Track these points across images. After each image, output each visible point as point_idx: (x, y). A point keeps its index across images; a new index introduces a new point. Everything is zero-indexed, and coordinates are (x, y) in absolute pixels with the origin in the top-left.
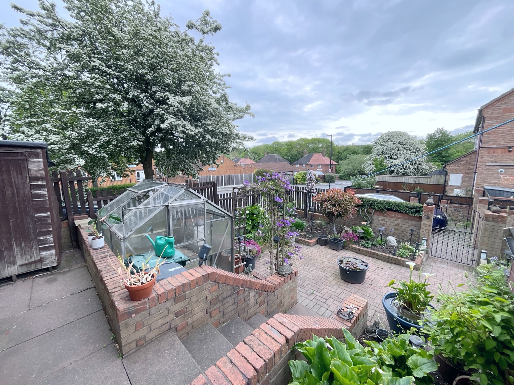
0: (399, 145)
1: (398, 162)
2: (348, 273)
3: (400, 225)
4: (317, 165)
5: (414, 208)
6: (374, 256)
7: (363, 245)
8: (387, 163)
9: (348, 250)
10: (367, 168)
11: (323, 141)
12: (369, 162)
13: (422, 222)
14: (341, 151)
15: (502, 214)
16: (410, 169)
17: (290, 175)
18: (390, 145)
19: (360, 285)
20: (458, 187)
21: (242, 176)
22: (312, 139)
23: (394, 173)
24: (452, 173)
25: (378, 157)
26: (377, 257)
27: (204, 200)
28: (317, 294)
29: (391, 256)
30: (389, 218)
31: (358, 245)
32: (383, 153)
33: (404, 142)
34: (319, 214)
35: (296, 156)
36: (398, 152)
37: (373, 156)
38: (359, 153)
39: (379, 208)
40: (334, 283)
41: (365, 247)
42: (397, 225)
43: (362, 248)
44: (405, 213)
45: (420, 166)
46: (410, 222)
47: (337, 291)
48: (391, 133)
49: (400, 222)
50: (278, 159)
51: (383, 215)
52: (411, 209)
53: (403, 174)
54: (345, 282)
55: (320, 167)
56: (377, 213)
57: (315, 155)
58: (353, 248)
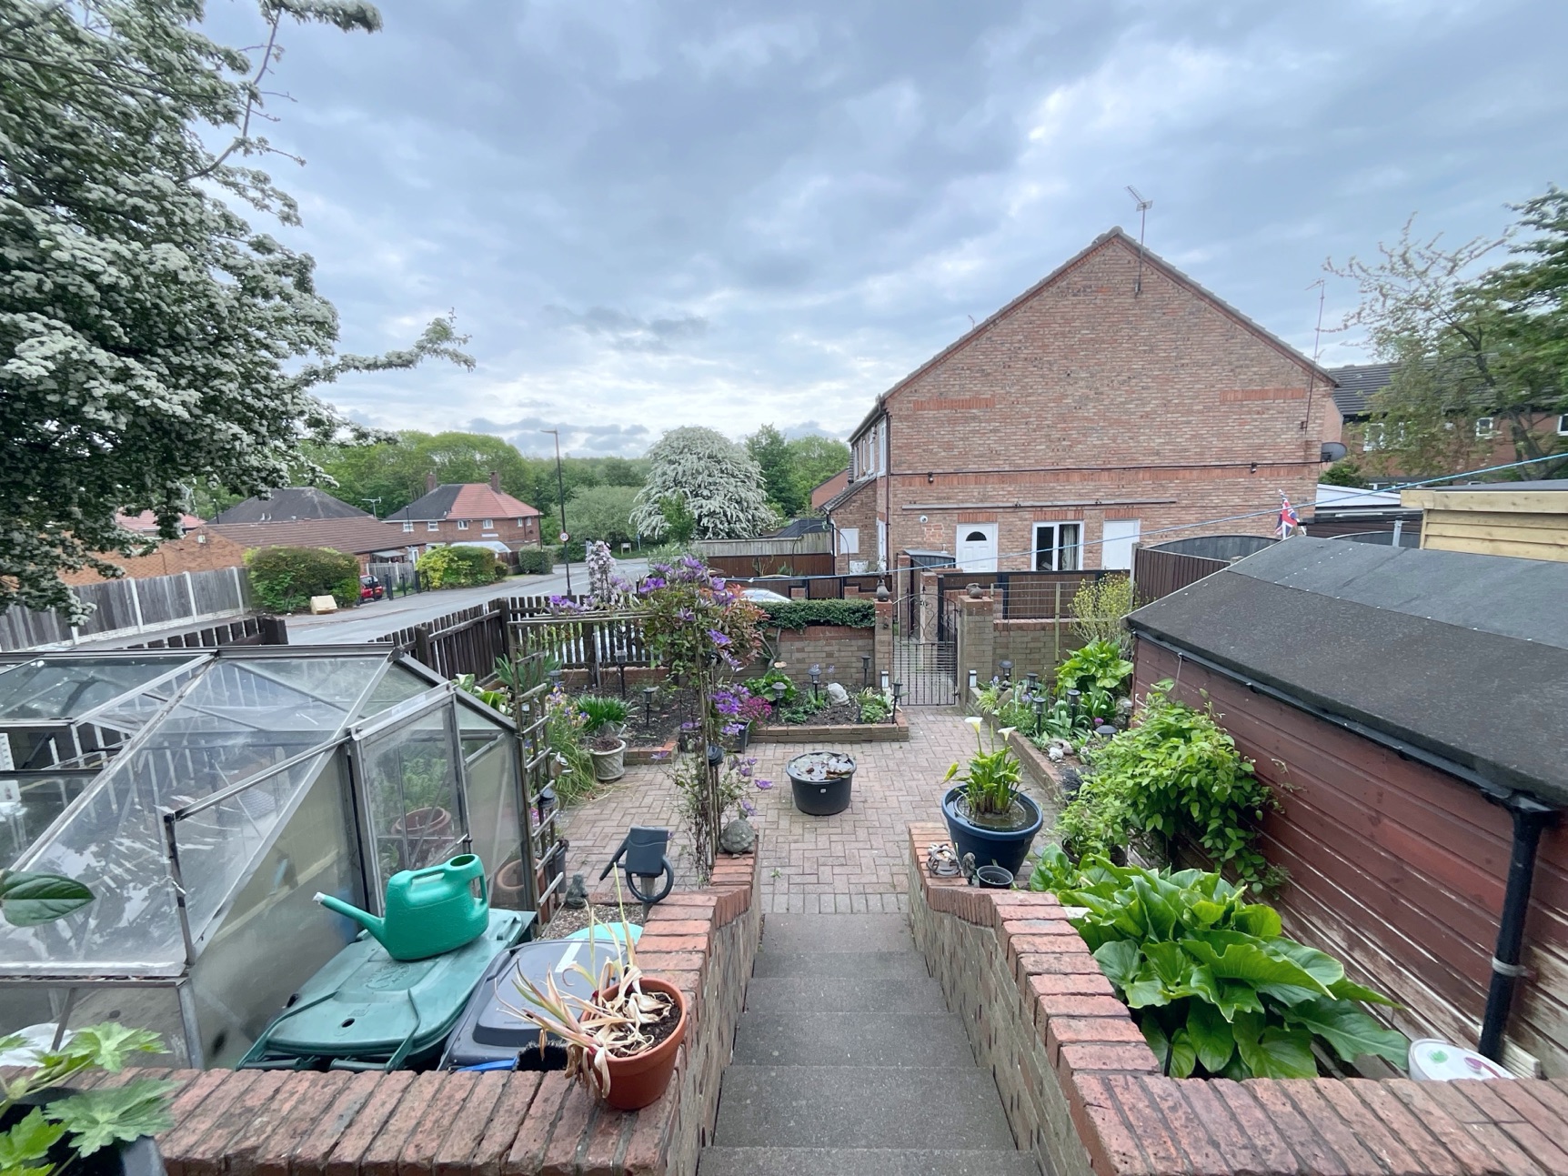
0: (712, 464)
1: (713, 505)
2: (823, 791)
3: (836, 654)
4: (480, 521)
5: (858, 611)
6: (821, 738)
7: (788, 720)
8: (693, 508)
9: (760, 742)
10: (645, 523)
11: (484, 444)
12: (647, 508)
13: (877, 638)
14: (544, 476)
15: (986, 599)
16: (740, 520)
17: (393, 559)
18: (690, 462)
19: (848, 811)
20: (856, 557)
21: (180, 582)
22: (445, 435)
23: (710, 534)
24: (843, 526)
25: (667, 494)
26: (828, 737)
27: (448, 688)
28: (787, 871)
29: (855, 726)
30: (812, 643)
31: (778, 721)
32: (677, 483)
33: (720, 456)
34: (636, 668)
35: (392, 492)
36: (711, 480)
37: (653, 492)
38: (598, 483)
39: (791, 622)
40: (797, 829)
41: (796, 722)
42: (830, 655)
43: (791, 728)
44: (844, 624)
45: (757, 514)
46: (853, 642)
47: (820, 845)
48: (687, 430)
49: (836, 648)
50: (322, 503)
51: (801, 639)
52: (854, 613)
53: (728, 534)
54: (818, 818)
55: (489, 526)
56: (787, 635)
57: (467, 488)
58: (771, 734)
